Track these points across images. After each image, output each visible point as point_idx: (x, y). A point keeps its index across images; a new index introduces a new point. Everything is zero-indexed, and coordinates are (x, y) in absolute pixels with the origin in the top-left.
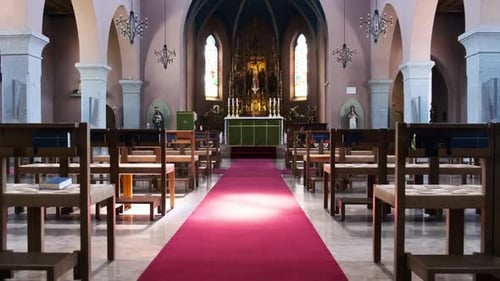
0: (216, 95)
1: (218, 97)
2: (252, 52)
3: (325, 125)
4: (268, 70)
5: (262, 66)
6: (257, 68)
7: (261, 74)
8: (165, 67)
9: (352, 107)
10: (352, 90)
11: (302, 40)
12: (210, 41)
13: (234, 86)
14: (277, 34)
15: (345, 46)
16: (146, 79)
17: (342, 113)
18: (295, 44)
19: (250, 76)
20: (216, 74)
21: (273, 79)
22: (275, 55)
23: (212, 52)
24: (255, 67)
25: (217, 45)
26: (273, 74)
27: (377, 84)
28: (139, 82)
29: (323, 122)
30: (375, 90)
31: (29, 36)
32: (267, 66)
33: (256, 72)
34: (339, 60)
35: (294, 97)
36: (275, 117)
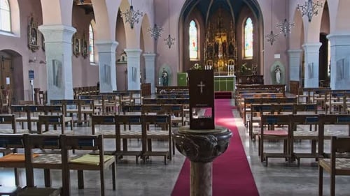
0: (196, 57)
1: (197, 58)
2: (218, 30)
3: (262, 76)
4: (228, 41)
5: (224, 38)
6: (221, 40)
7: (224, 44)
8: (170, 47)
9: (278, 66)
10: (278, 56)
11: (249, 21)
12: (192, 24)
13: (207, 52)
14: (234, 18)
15: (272, 32)
16: (158, 52)
17: (272, 70)
18: (245, 24)
19: (217, 46)
20: (196, 44)
21: (231, 46)
22: (232, 32)
23: (193, 31)
24: (220, 39)
25: (196, 26)
26: (231, 43)
27: (292, 52)
28: (154, 55)
29: (262, 74)
30: (291, 56)
31: (111, 44)
32: (228, 38)
33: (220, 43)
34: (269, 41)
35: (245, 57)
36: (231, 76)
